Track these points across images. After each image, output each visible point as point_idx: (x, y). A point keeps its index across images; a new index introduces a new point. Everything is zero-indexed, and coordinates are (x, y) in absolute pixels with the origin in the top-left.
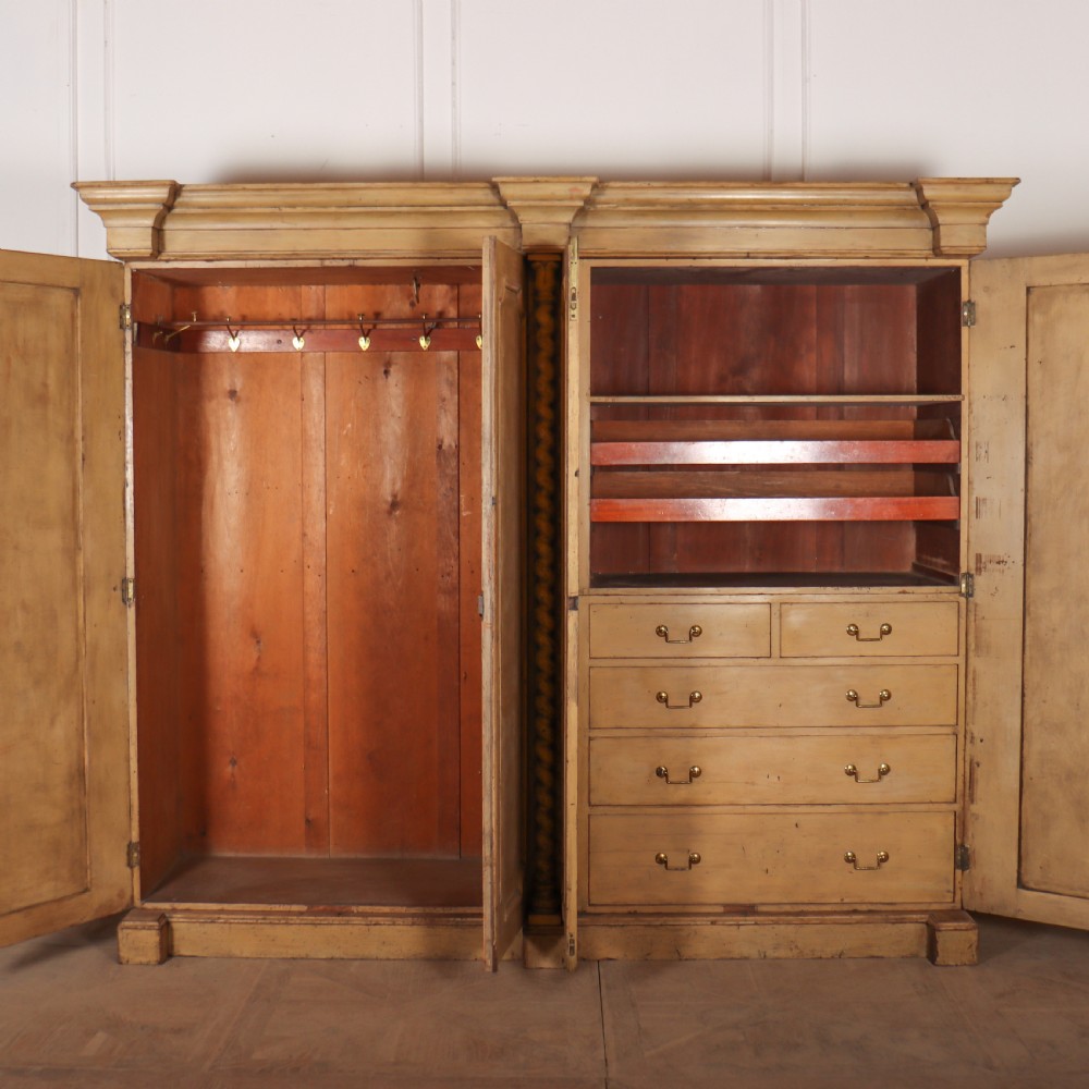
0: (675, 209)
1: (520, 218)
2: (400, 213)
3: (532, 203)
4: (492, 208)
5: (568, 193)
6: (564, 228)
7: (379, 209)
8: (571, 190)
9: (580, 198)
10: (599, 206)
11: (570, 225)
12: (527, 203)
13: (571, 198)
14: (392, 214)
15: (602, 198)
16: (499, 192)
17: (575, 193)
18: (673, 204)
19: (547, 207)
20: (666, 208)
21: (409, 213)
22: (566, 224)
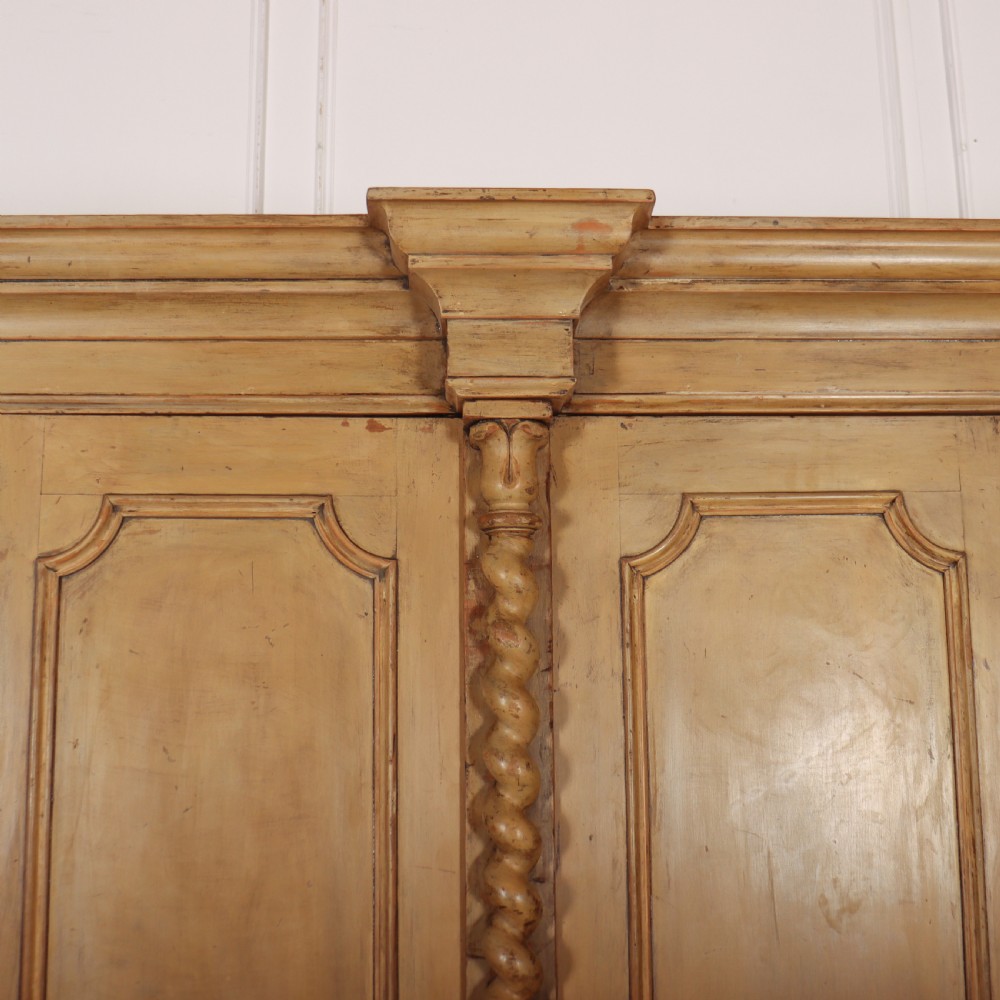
0: (838, 289)
1: (442, 304)
2: (131, 296)
3: (476, 261)
4: (370, 287)
5: (572, 238)
6: (561, 331)
7: (77, 287)
8: (580, 226)
9: (603, 250)
10: (646, 282)
11: (575, 322)
12: (459, 262)
13: (580, 251)
14: (113, 301)
15: (656, 261)
16: (387, 243)
17: (590, 236)
18: (833, 278)
19: (515, 272)
20: (819, 288)
21: (156, 298)
22: (563, 320)
